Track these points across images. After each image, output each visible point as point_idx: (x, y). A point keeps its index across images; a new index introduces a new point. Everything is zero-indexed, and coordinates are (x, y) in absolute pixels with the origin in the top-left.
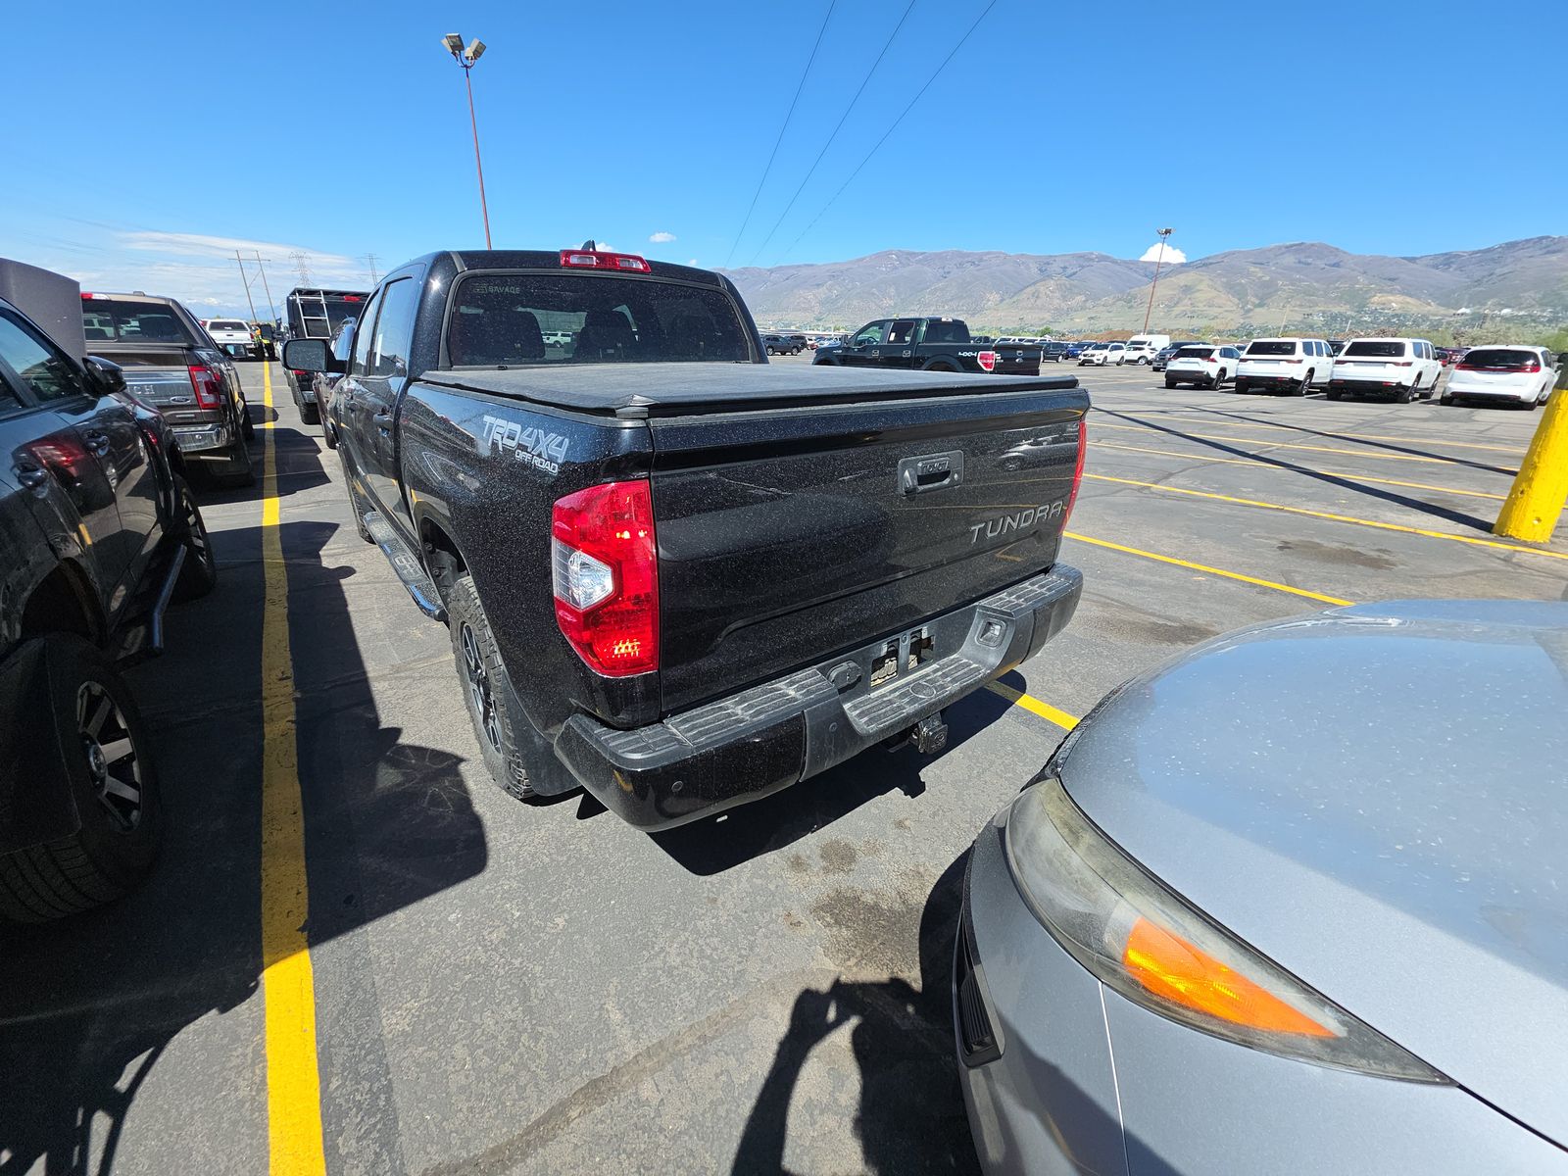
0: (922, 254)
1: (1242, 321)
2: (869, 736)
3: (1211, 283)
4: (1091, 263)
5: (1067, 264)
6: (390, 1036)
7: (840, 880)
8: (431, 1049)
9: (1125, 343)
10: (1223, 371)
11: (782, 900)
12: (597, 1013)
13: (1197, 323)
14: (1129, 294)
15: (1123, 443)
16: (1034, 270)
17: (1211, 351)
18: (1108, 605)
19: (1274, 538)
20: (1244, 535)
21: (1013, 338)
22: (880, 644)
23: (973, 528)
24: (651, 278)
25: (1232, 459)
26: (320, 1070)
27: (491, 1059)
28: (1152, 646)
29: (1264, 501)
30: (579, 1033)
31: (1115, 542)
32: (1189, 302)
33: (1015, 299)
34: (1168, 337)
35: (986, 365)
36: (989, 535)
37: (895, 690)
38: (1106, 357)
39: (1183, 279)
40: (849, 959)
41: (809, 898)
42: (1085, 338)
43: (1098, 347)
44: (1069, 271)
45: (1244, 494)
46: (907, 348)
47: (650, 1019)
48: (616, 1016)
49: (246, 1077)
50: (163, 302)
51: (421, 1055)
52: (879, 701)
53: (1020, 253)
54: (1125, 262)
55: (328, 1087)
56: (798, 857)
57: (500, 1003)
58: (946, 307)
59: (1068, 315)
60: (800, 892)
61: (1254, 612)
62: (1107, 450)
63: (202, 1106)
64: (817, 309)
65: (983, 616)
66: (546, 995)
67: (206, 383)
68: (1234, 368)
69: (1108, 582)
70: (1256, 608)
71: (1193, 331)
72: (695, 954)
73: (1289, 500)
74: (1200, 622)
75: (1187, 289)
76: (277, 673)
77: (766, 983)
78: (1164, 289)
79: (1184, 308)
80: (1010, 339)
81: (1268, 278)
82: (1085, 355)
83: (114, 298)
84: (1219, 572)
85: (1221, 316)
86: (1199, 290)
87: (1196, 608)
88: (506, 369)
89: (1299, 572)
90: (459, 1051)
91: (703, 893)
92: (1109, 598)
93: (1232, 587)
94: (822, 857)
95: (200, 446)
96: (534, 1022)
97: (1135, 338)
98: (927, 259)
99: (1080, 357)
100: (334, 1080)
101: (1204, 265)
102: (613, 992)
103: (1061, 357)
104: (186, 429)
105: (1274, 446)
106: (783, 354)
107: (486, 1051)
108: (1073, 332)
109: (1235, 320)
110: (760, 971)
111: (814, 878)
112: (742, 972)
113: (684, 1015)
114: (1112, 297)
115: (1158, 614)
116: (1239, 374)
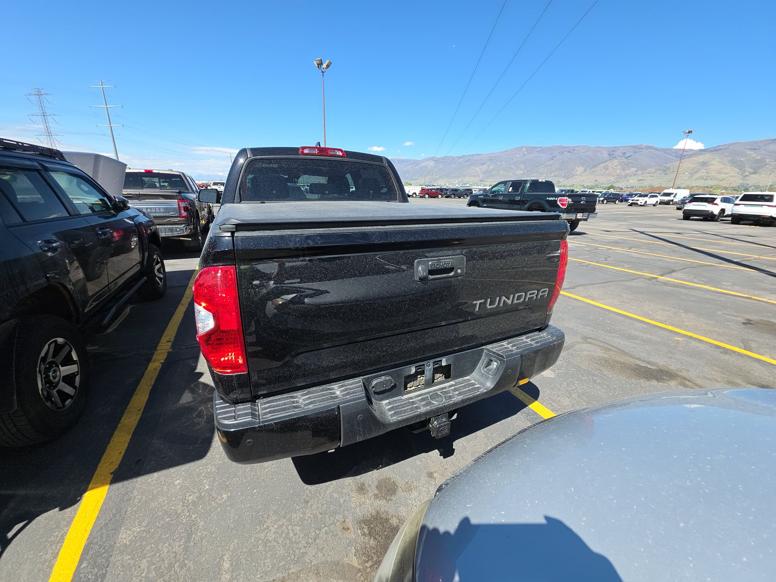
0: (540, 147)
1: (741, 182)
2: (390, 424)
3: (720, 160)
4: (641, 150)
5: (626, 151)
6: (118, 545)
7: (381, 505)
8: (132, 559)
9: (659, 194)
10: (723, 210)
11: (344, 511)
12: (218, 560)
13: (709, 183)
14: (665, 167)
15: (645, 250)
16: (605, 154)
17: (714, 199)
18: (609, 350)
19: (741, 317)
20: (719, 313)
21: (589, 190)
22: (410, 367)
23: (474, 302)
24: (346, 159)
25: (720, 264)
26: (82, 555)
27: (156, 574)
28: (633, 380)
29: (737, 292)
30: (204, 571)
31: (625, 311)
32: (705, 171)
33: (593, 170)
34: (688, 190)
35: (563, 205)
36: (489, 307)
37: (419, 396)
38: (646, 202)
39: (701, 158)
40: (368, 562)
41: (360, 513)
42: (635, 191)
43: (641, 196)
44: (627, 155)
45: (724, 287)
46: (518, 195)
47: (243, 572)
48: (226, 565)
49: (53, 549)
50: (178, 174)
51: (126, 560)
52: (407, 401)
53: (597, 146)
54: (663, 149)
55: (81, 566)
56: (363, 484)
57: (175, 540)
58: (552, 174)
59: (625, 178)
60: (356, 508)
61: (715, 365)
62: (634, 254)
63: (31, 557)
64: (481, 176)
65: (487, 355)
66: (199, 541)
67: (184, 207)
68: (729, 209)
69: (613, 334)
70: (717, 363)
71: (707, 187)
72: (284, 535)
73: (757, 292)
74: (672, 368)
75: (704, 164)
76: (167, 339)
77: (314, 565)
78: (687, 164)
79: (701, 175)
80: (587, 191)
81: (759, 157)
82: (632, 200)
83: (161, 172)
84: (695, 336)
85: (727, 179)
86: (712, 164)
87: (671, 358)
88: (265, 203)
89: (755, 341)
90: (144, 564)
91: (304, 496)
92: (611, 345)
93: (702, 347)
94: (377, 487)
95: (179, 234)
96: (186, 556)
97: (666, 191)
98: (543, 150)
99: (629, 201)
100: (85, 563)
101: (716, 150)
102: (232, 548)
103: (617, 201)
104: (174, 226)
105: (752, 257)
106: (459, 198)
107: (156, 568)
108: (628, 188)
109: (737, 181)
110: (314, 556)
111: (367, 500)
112: (304, 554)
113: (262, 574)
114: (654, 169)
115: (642, 358)
116: (734, 212)
